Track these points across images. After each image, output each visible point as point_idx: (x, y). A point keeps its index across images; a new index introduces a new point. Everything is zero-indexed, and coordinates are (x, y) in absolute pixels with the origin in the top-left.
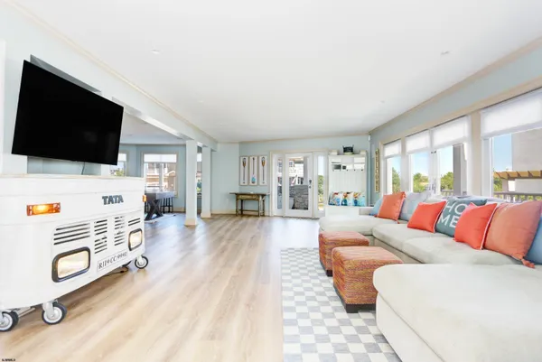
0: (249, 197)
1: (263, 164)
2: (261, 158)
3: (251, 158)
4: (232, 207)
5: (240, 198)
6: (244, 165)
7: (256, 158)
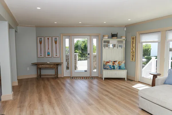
0: (48, 66)
1: (56, 42)
2: (54, 38)
3: (46, 38)
4: (32, 73)
5: (39, 66)
6: (41, 43)
7: (50, 38)
